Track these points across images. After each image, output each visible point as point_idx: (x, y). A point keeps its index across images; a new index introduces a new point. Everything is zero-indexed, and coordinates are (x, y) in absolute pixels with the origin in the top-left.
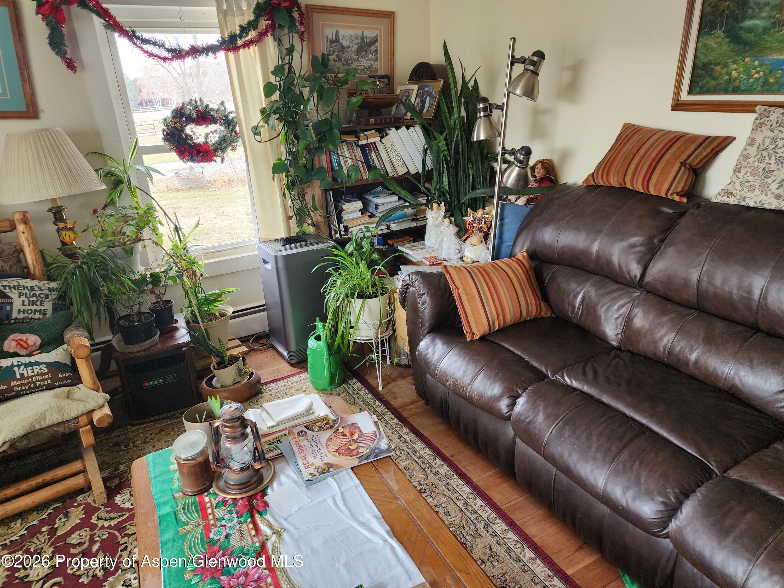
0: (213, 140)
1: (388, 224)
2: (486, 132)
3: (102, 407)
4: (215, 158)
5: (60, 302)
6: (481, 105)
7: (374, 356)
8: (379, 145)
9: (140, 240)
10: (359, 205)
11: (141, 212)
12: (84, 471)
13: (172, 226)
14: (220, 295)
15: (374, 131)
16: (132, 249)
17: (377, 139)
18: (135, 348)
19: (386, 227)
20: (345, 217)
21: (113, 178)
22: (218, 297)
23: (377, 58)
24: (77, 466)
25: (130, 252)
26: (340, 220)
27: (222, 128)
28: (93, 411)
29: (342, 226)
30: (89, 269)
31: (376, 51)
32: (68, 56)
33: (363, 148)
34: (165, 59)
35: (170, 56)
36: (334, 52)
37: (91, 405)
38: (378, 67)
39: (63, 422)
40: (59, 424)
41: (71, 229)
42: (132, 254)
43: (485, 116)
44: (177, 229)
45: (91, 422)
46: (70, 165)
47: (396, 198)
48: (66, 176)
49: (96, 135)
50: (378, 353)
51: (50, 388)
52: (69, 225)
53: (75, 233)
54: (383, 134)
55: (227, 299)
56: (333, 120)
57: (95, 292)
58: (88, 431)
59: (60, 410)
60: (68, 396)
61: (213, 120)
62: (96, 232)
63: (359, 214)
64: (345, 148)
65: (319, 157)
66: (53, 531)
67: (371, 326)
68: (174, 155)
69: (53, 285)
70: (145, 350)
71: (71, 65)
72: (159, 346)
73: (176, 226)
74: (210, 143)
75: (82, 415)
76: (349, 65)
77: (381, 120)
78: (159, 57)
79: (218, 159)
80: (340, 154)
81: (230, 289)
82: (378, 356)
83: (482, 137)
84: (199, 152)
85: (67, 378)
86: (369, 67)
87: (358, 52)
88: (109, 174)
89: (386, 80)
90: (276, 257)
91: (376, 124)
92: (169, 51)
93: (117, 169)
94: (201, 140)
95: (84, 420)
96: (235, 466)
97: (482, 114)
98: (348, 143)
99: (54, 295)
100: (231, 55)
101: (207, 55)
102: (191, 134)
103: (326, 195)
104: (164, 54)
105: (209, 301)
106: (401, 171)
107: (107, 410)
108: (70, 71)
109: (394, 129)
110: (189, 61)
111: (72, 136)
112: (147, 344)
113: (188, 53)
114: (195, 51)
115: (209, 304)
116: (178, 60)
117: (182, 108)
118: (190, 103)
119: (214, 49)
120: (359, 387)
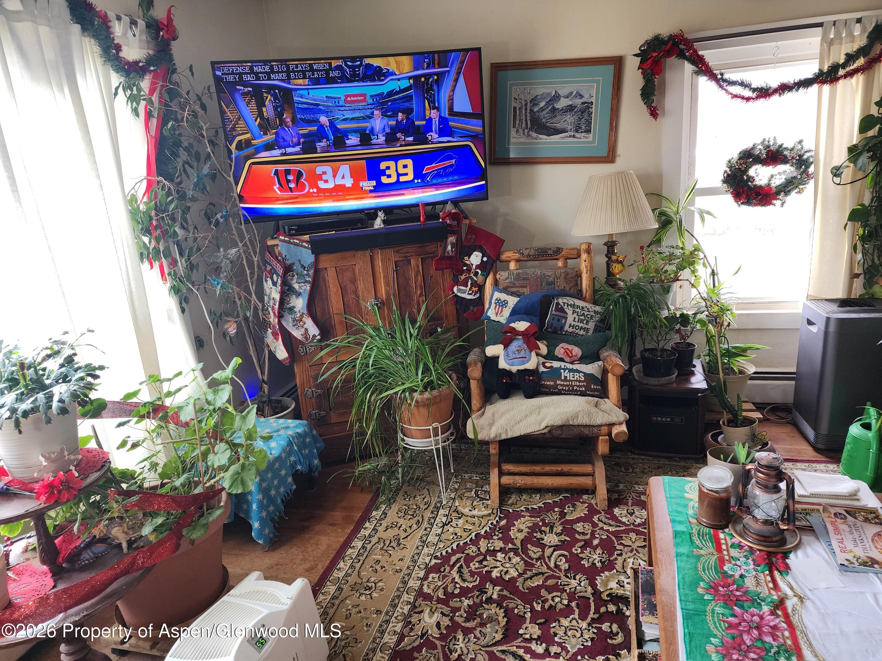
0: (778, 181)
3: (621, 424)
4: (774, 202)
5: (601, 325)
9: (678, 280)
11: (687, 253)
12: (592, 475)
13: (709, 271)
14: (745, 350)
16: (669, 287)
18: (653, 381)
21: (663, 218)
22: (742, 352)
24: (588, 468)
25: (667, 290)
27: (792, 169)
28: (613, 424)
30: (631, 300)
32: (654, 104)
34: (748, 99)
35: (754, 95)
39: (589, 426)
40: (586, 426)
41: (621, 262)
42: (668, 292)
44: (713, 273)
45: (610, 434)
46: (635, 204)
48: (629, 214)
49: (659, 177)
51: (583, 394)
52: (621, 259)
53: (623, 266)
55: (752, 355)
58: (605, 441)
59: (589, 414)
60: (596, 405)
61: (784, 160)
62: (640, 267)
68: (729, 198)
69: (598, 308)
70: (662, 385)
71: (654, 114)
73: (713, 271)
74: (773, 185)
75: (605, 425)
78: (743, 98)
79: (778, 203)
81: (758, 346)
84: (757, 195)
85: (597, 390)
88: (662, 214)
92: (754, 90)
93: (670, 210)
94: (763, 182)
95: (605, 429)
99: (597, 318)
100: (826, 88)
101: (797, 90)
102: (755, 175)
104: (747, 93)
105: (730, 354)
107: (624, 428)
108: (652, 118)
110: (775, 98)
111: (638, 177)
112: (664, 380)
113: (775, 91)
114: (784, 88)
115: (729, 357)
116: (762, 100)
117: (752, 149)
118: (762, 143)
119: (806, 83)
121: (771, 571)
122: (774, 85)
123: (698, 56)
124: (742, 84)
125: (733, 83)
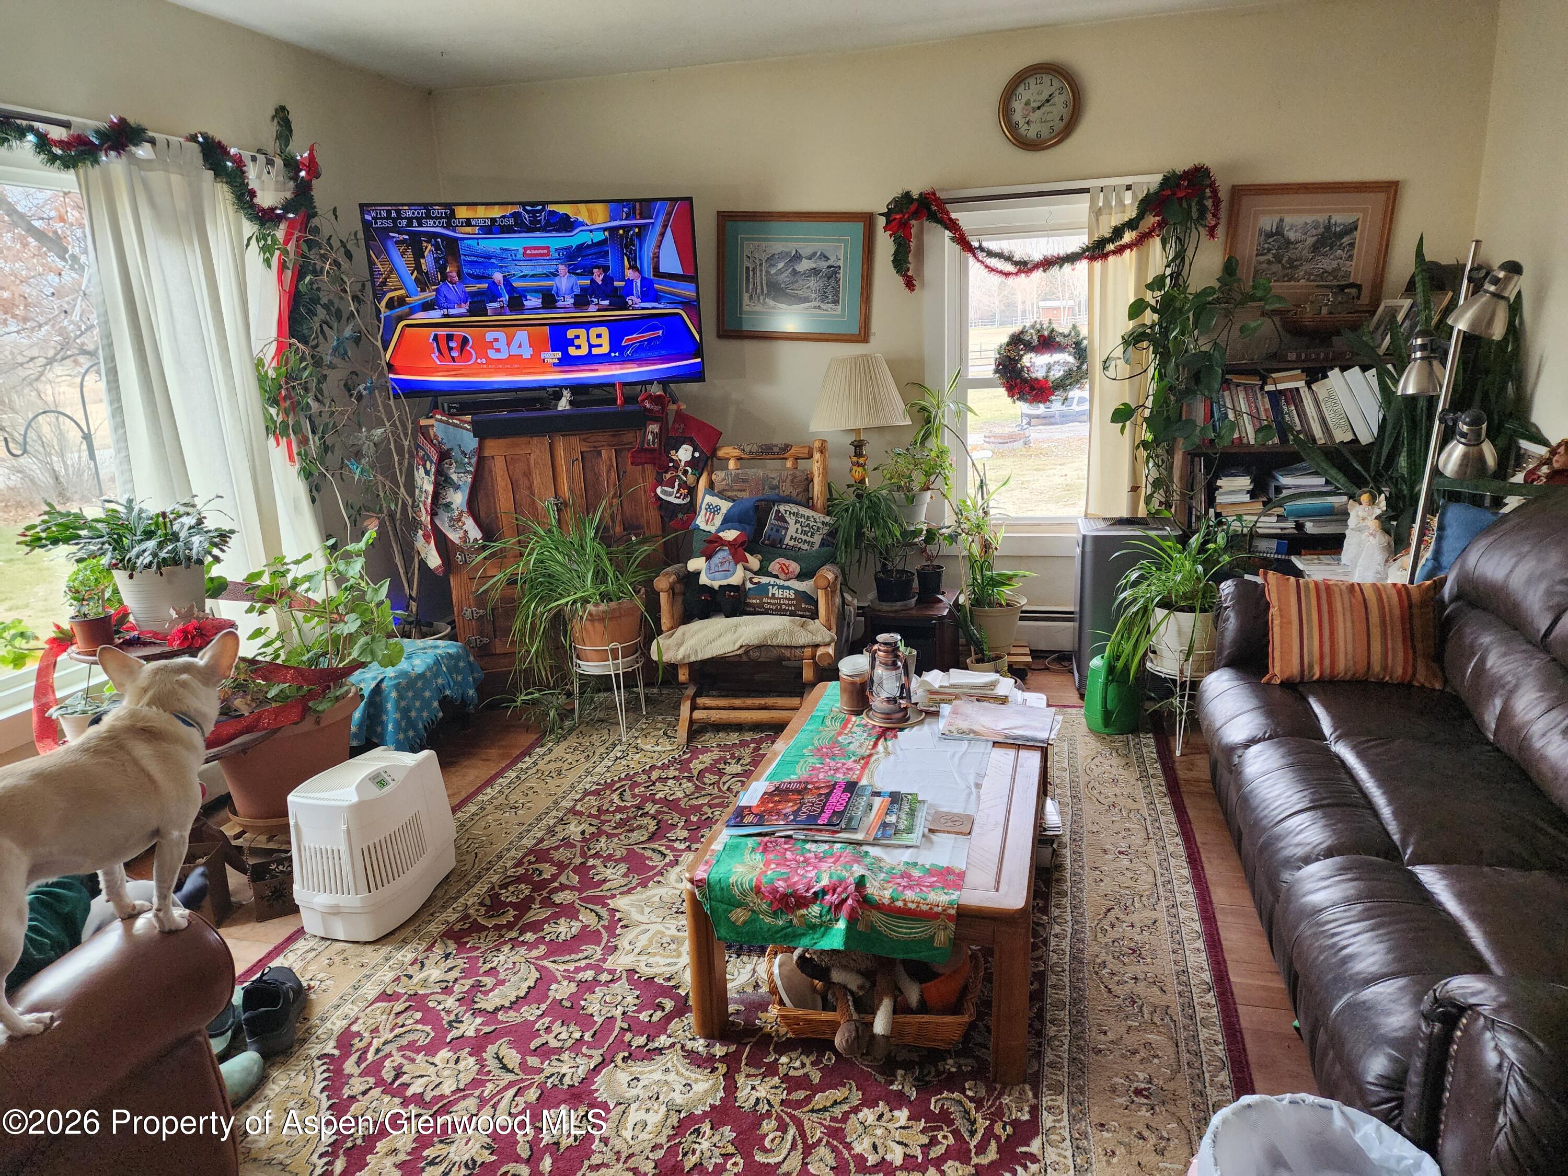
0: (1057, 373)
1: (1301, 520)
2: (1418, 383)
3: (828, 645)
4: (1053, 398)
5: (829, 539)
6: (1419, 341)
7: (1176, 702)
8: (1304, 392)
9: (928, 489)
10: (1245, 482)
13: (978, 482)
14: (1010, 578)
15: (1299, 371)
16: (915, 496)
17: (1301, 384)
18: (885, 607)
19: (1293, 525)
20: (1220, 499)
21: (925, 415)
22: (1007, 580)
23: (1351, 256)
24: (795, 702)
25: (912, 500)
26: (1211, 501)
27: (1071, 359)
28: (817, 646)
29: (1212, 511)
31: (1352, 245)
32: (910, 273)
33: (1274, 397)
34: (1007, 274)
35: (1015, 270)
36: (1269, 250)
37: (818, 639)
38: (1352, 269)
39: (791, 647)
40: (787, 647)
41: (863, 466)
42: (912, 501)
43: (1421, 358)
44: (982, 484)
45: (813, 657)
46: (878, 396)
47: (1322, 481)
48: (870, 407)
49: (920, 363)
50: (1182, 696)
51: (792, 614)
52: (861, 461)
53: (865, 468)
54: (1315, 374)
55: (1017, 584)
56: (1217, 354)
58: (810, 664)
59: (791, 634)
60: (803, 625)
61: (1059, 348)
62: (885, 472)
63: (1247, 498)
64: (1242, 396)
65: (1189, 405)
66: (757, 749)
67: (1177, 654)
68: (1002, 391)
69: (828, 519)
70: (896, 611)
71: (910, 285)
72: (914, 612)
73: (982, 481)
74: (1052, 378)
75: (808, 646)
76: (1297, 267)
77: (1327, 355)
78: (1001, 272)
79: (1057, 399)
80: (1229, 405)
81: (1027, 573)
82: (1181, 703)
83: (1411, 391)
84: (1032, 388)
85: (808, 610)
86: (1334, 270)
87: (1315, 248)
88: (923, 409)
89: (1353, 291)
90: (1084, 537)
91: (1299, 359)
92: (1016, 263)
93: (928, 402)
94: (1040, 374)
95: (808, 652)
96: (884, 695)
97: (1419, 354)
98: (1246, 387)
99: (826, 530)
100: (1097, 265)
101: (1061, 267)
102: (1028, 365)
103: (1192, 461)
104: (1009, 267)
105: (996, 582)
106: (1341, 436)
107: (830, 650)
108: (907, 290)
109: (1337, 370)
110: (1038, 274)
112: (898, 605)
113: (1037, 266)
114: (1047, 263)
115: (994, 586)
116: (1023, 275)
117: (1022, 332)
118: (1033, 327)
119: (1072, 258)
120: (1148, 745)
121: (878, 739)
122: (1037, 257)
123: (951, 219)
124: (999, 255)
125: (990, 254)
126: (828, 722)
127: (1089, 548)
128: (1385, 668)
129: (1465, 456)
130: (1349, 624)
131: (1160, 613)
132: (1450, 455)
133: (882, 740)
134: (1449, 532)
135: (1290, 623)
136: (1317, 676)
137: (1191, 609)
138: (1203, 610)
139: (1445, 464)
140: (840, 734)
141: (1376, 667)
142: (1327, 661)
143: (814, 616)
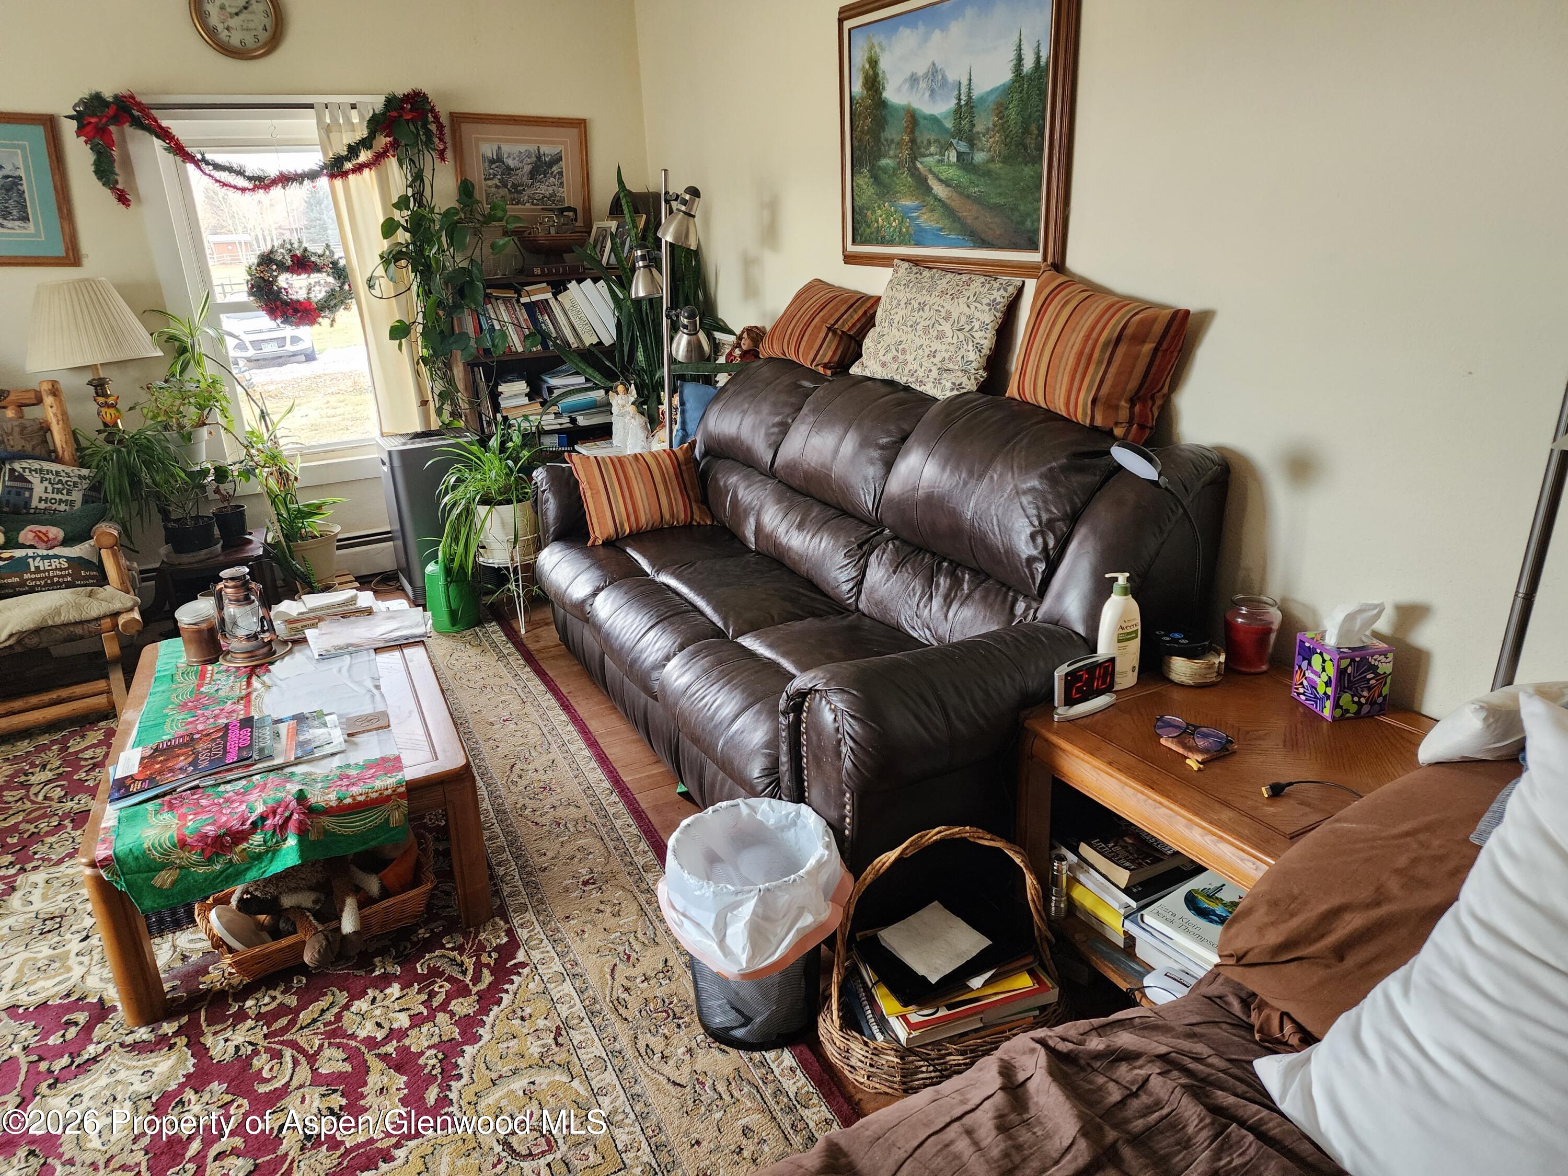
0: (319, 294)
1: (573, 414)
2: (645, 288)
3: (131, 610)
4: (320, 320)
5: (93, 493)
6: (639, 253)
7: (512, 586)
8: (552, 302)
9: (205, 424)
10: (521, 386)
11: (203, 385)
12: (109, 692)
13: (257, 412)
14: (319, 507)
15: (545, 285)
16: (190, 433)
17: (549, 296)
18: (187, 558)
19: (568, 420)
20: (503, 404)
21: (177, 344)
22: (316, 510)
23: (562, 183)
24: (101, 685)
25: (188, 438)
26: (496, 408)
27: (331, 279)
28: (117, 614)
29: (499, 416)
30: (129, 453)
31: (561, 173)
32: (119, 186)
33: (531, 308)
34: (243, 190)
35: (250, 185)
36: (495, 175)
37: (117, 606)
38: (565, 195)
39: (81, 622)
40: (76, 623)
41: (113, 406)
42: (190, 440)
43: (644, 267)
44: (263, 415)
45: (115, 626)
46: (114, 324)
47: (581, 379)
48: (107, 337)
49: (156, 288)
50: (517, 580)
51: (70, 585)
52: (111, 401)
53: (118, 410)
54: (558, 287)
55: (328, 512)
56: (475, 270)
57: (135, 483)
58: (112, 638)
59: (78, 607)
60: (90, 595)
61: (316, 268)
62: (145, 411)
63: (526, 400)
64: (502, 308)
65: (459, 319)
66: (64, 749)
67: (505, 545)
69: (85, 471)
70: (200, 561)
71: (123, 198)
72: (221, 558)
73: (262, 412)
74: (314, 300)
75: (105, 617)
76: (520, 192)
77: (564, 269)
78: (235, 187)
79: (325, 322)
80: (493, 316)
81: (335, 499)
82: (517, 586)
83: (641, 294)
84: (296, 311)
85: (91, 578)
86: (551, 195)
87: (533, 174)
88: (172, 338)
89: (571, 214)
90: (390, 453)
91: (543, 274)
92: (250, 179)
93: (179, 331)
94: (301, 295)
95: (106, 623)
96: (241, 633)
97: (641, 264)
98: (506, 301)
99: (85, 484)
100: (338, 182)
101: (301, 183)
102: (286, 286)
103: (473, 372)
104: (241, 182)
105: (304, 514)
106: (589, 340)
107: (136, 615)
108: (121, 206)
109: (574, 282)
110: (277, 191)
111: (120, 289)
112: (203, 554)
113: (274, 182)
114: (285, 179)
115: (303, 518)
116: (261, 191)
117: (271, 252)
118: (282, 246)
119: (312, 176)
120: (494, 630)
121: (249, 678)
122: (273, 173)
123: (160, 127)
124: (230, 170)
125: (217, 167)
126: (179, 678)
127: (397, 463)
128: (672, 515)
129: (689, 343)
130: (641, 485)
131: (482, 510)
132: (679, 344)
133: (254, 678)
134: (688, 406)
135: (598, 492)
136: (627, 532)
137: (509, 502)
138: (519, 501)
139: (677, 352)
140: (200, 686)
141: (667, 516)
142: (632, 518)
143: (103, 580)
